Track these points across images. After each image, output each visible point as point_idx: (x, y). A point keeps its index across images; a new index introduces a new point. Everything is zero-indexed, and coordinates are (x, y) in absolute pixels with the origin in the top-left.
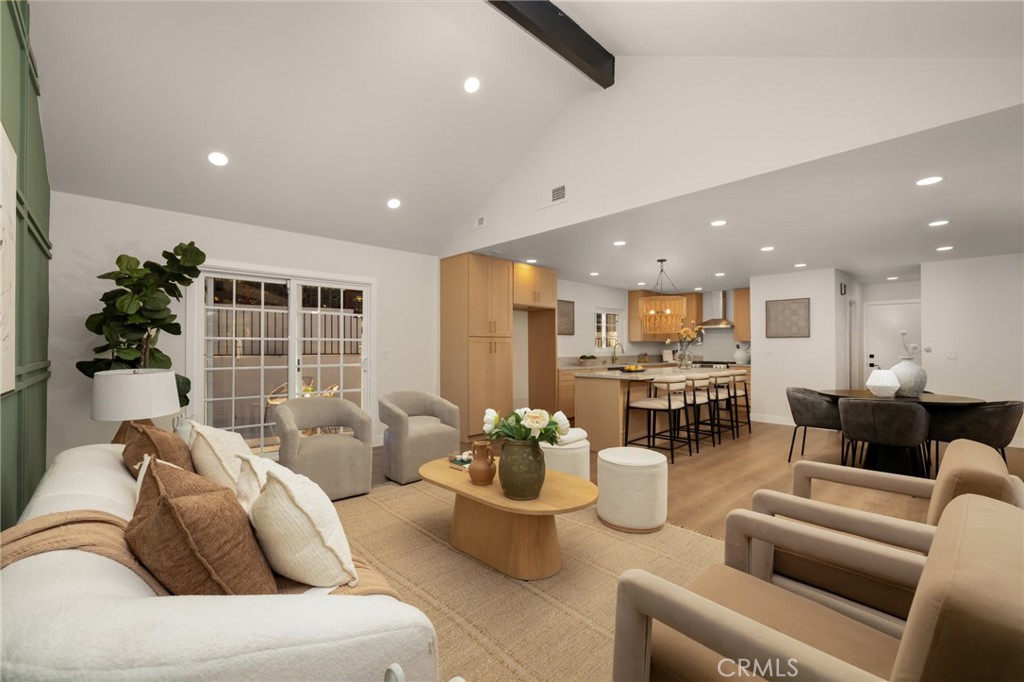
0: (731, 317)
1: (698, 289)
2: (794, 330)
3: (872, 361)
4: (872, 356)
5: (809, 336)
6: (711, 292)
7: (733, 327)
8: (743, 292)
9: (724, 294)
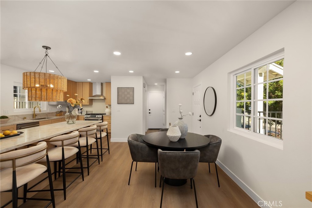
0: (104, 94)
1: (89, 80)
2: (128, 101)
3: (150, 111)
4: (150, 110)
5: (133, 104)
6: (96, 83)
7: (105, 98)
8: (109, 83)
9: (102, 84)
